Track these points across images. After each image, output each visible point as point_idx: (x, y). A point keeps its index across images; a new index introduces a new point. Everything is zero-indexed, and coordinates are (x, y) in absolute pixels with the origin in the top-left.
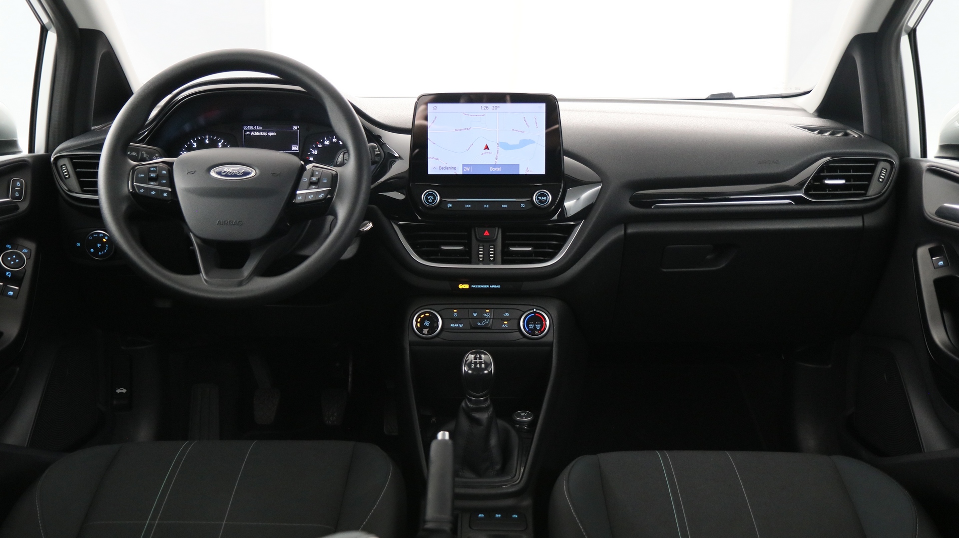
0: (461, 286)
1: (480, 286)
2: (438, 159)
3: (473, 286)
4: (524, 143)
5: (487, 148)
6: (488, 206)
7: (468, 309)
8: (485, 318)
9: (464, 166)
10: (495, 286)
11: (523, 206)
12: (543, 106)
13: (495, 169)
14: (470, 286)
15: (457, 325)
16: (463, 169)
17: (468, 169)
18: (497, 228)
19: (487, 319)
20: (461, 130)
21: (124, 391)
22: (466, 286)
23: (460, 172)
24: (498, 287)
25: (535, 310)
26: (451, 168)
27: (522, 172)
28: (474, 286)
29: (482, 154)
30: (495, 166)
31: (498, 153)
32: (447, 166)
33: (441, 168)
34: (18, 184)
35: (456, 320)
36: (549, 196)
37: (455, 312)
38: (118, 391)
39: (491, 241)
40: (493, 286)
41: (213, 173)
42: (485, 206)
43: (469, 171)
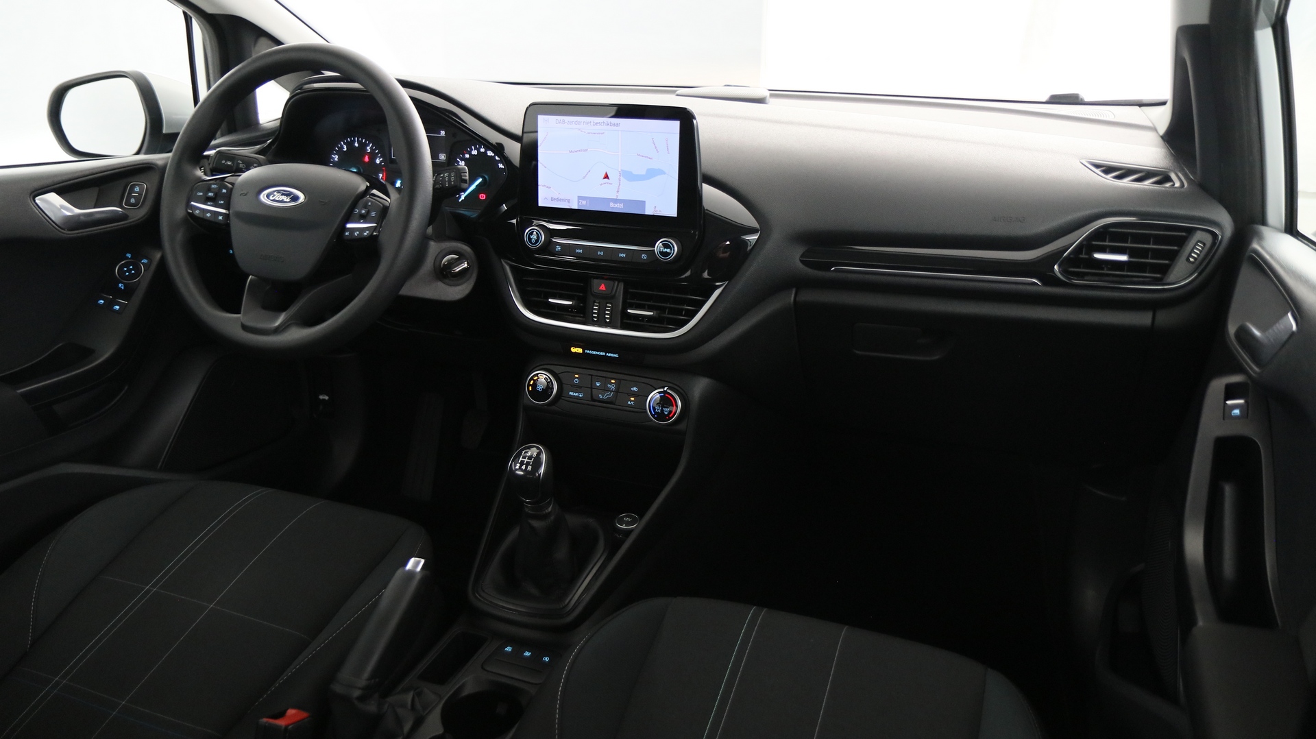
0: (574, 350)
1: (594, 353)
2: (549, 188)
3: (586, 351)
4: (652, 173)
5: (606, 177)
6: (603, 253)
7: (591, 375)
8: (609, 390)
9: (580, 198)
10: (612, 355)
11: (644, 257)
12: (675, 126)
13: (616, 206)
14: (584, 351)
15: (576, 394)
16: (579, 202)
17: (584, 203)
18: (616, 283)
19: (612, 391)
20: (576, 151)
21: (327, 398)
22: (580, 351)
23: (575, 207)
24: (615, 356)
25: (666, 389)
26: (565, 200)
27: (649, 211)
28: (588, 352)
29: (601, 185)
30: (616, 201)
31: (620, 184)
32: (561, 197)
33: (553, 199)
34: (137, 189)
35: (576, 388)
36: (674, 247)
37: (577, 378)
38: (321, 397)
39: (606, 298)
40: (610, 355)
41: (263, 197)
42: (599, 253)
43: (585, 206)
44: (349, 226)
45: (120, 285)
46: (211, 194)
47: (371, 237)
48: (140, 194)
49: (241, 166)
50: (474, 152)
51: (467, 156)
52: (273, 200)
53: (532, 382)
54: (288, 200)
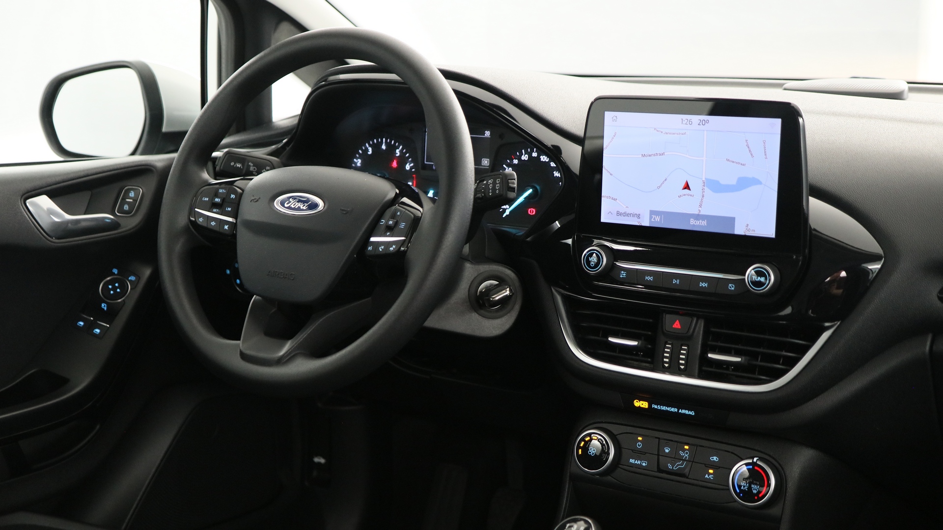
0: (637, 403)
1: (664, 408)
2: (615, 200)
3: (653, 406)
4: (744, 183)
5: (687, 187)
6: (678, 281)
7: (659, 438)
8: (681, 459)
9: (653, 213)
10: (687, 412)
11: (732, 287)
12: (775, 124)
13: (698, 223)
14: (650, 405)
15: (639, 462)
16: (651, 218)
17: (658, 219)
18: (695, 320)
19: (685, 460)
20: (650, 156)
21: (322, 461)
22: (644, 405)
23: (646, 223)
24: (690, 413)
25: (755, 460)
26: (634, 215)
27: (739, 230)
28: (656, 407)
29: (680, 196)
30: (698, 217)
31: (703, 196)
32: (629, 211)
33: (619, 214)
34: (132, 194)
35: (639, 454)
36: (769, 275)
37: (639, 441)
38: (316, 460)
39: (681, 339)
40: (683, 411)
41: (277, 204)
42: (674, 281)
43: (659, 222)
44: (373, 239)
45: (103, 305)
46: (217, 200)
47: (398, 252)
48: (135, 200)
49: (252, 169)
50: (525, 157)
51: (516, 162)
52: (289, 208)
53: (583, 443)
54: (304, 208)
